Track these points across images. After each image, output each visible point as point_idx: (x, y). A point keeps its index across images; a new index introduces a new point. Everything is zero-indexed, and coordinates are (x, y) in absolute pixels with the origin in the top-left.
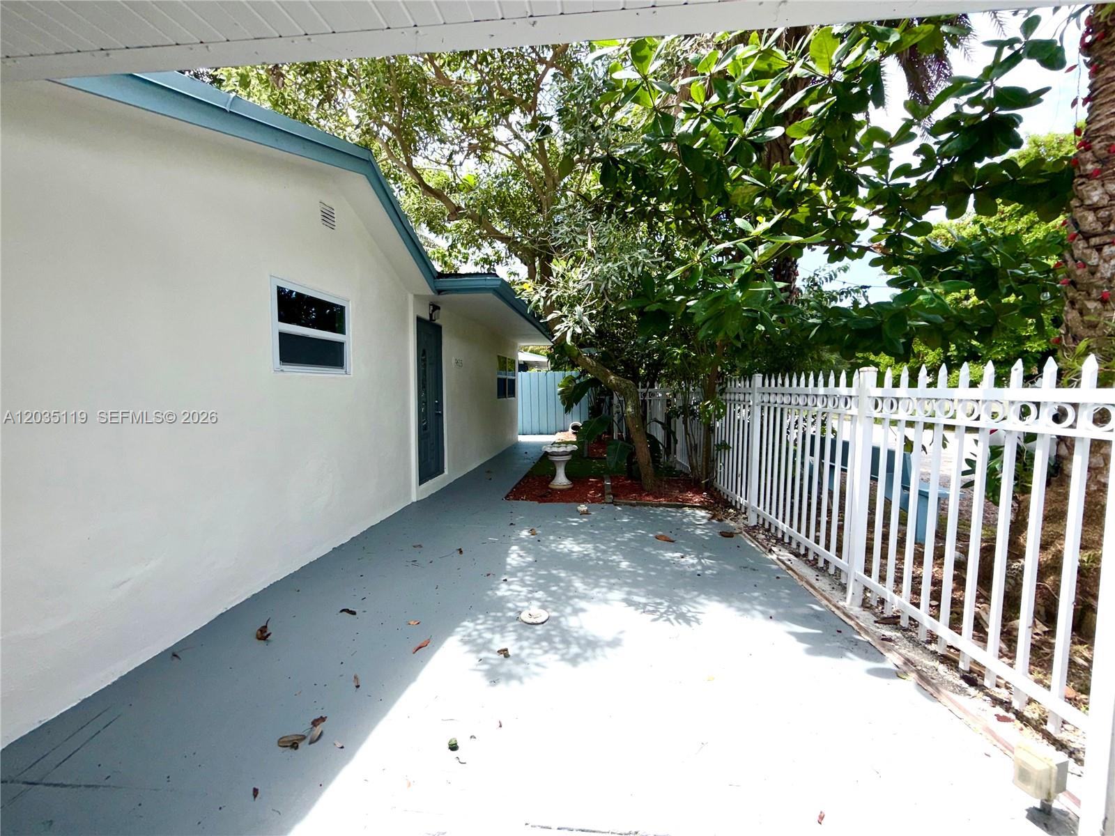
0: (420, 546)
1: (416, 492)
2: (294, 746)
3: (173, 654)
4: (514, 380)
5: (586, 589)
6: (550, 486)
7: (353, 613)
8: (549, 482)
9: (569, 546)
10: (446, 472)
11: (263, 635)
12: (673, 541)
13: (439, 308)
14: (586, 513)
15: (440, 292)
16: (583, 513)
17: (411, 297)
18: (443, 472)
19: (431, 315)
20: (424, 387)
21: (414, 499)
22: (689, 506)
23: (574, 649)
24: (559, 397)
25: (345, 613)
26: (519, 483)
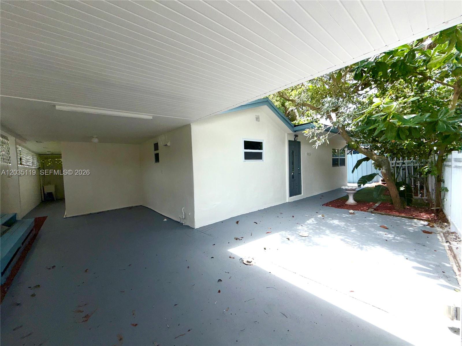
0: (282, 213)
1: (288, 199)
2: (237, 239)
3: (222, 222)
4: (344, 159)
5: (329, 233)
6: (346, 203)
7: (257, 223)
8: (346, 202)
9: (336, 222)
10: (302, 194)
11: (237, 222)
12: (387, 229)
13: (298, 136)
14: (353, 213)
15: (295, 131)
16: (351, 213)
17: (286, 135)
18: (301, 194)
19: (295, 139)
20: (293, 164)
21: (287, 201)
22: (418, 219)
23: (311, 244)
24: (373, 165)
25: (255, 223)
26: (333, 201)
